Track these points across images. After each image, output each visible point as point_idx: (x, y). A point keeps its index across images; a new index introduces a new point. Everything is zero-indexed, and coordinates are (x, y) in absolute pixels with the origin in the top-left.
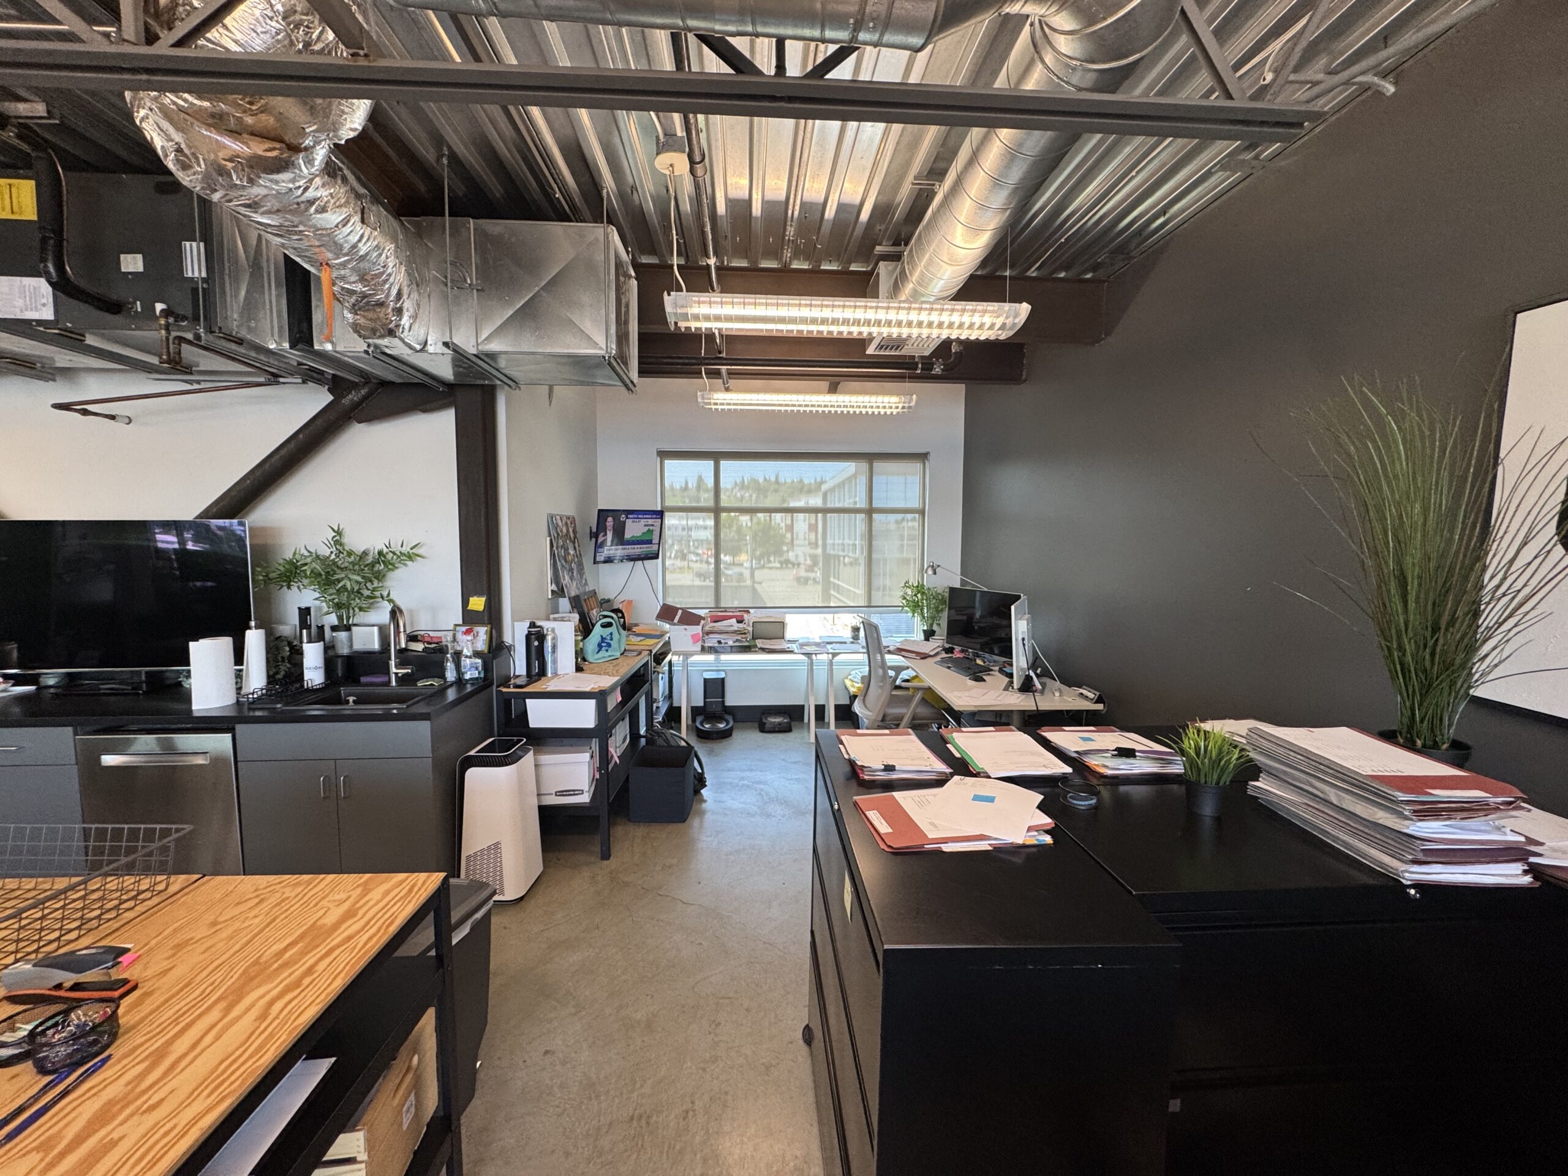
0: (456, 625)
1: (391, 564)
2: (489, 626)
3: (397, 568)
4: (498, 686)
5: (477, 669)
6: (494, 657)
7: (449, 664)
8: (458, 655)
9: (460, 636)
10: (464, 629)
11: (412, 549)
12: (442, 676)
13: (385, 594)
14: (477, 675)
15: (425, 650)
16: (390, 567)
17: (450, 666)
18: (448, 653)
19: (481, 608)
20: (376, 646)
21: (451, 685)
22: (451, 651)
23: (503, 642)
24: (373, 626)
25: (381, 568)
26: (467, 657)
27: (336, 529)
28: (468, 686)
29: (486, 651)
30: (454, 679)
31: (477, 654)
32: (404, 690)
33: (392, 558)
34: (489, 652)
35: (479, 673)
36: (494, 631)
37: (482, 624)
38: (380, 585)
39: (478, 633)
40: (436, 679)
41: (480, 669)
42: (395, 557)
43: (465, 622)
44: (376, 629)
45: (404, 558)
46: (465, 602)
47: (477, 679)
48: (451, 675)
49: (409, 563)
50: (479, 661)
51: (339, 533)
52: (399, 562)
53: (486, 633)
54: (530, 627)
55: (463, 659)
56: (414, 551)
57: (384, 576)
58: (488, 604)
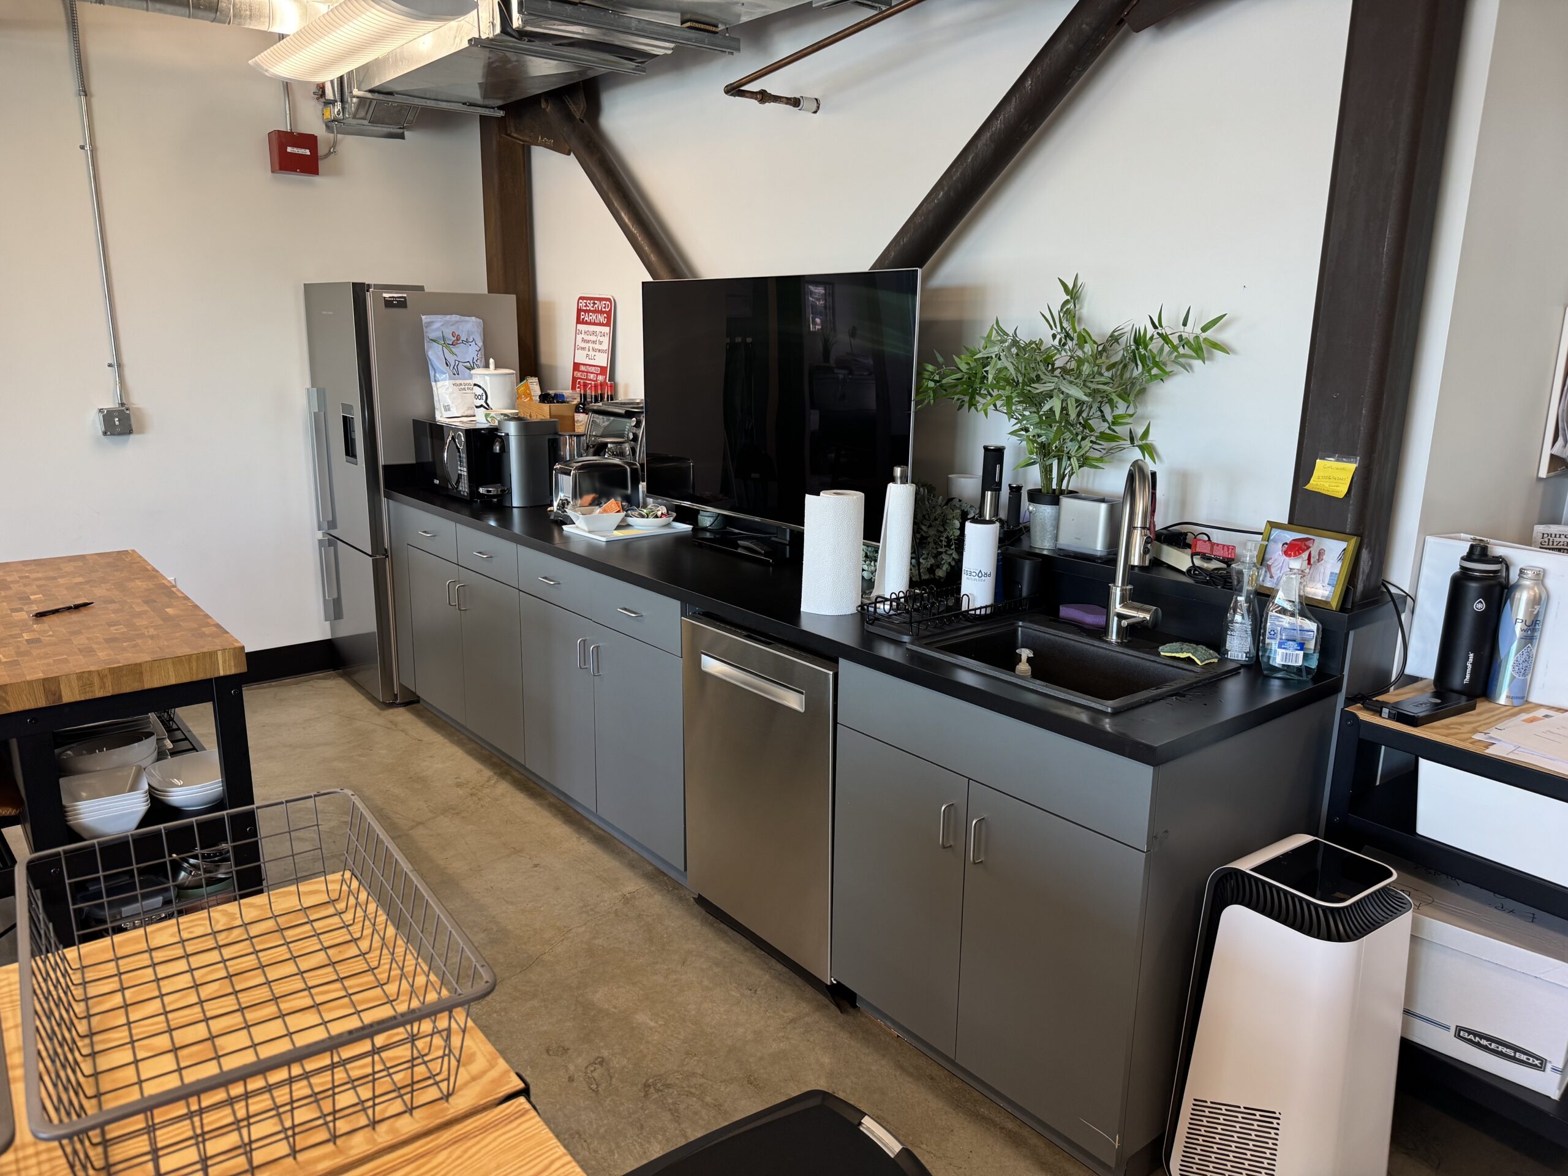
0: (1273, 525)
1: (1156, 364)
2: (1354, 541)
3: (1169, 374)
4: (1350, 700)
5: (1302, 646)
6: (1353, 624)
7: (1238, 618)
8: (1263, 598)
9: (1276, 554)
10: (1290, 536)
11: (1204, 330)
12: (1217, 644)
13: (1139, 431)
14: (1300, 663)
15: (1193, 571)
16: (1155, 371)
17: (1240, 621)
18: (1240, 591)
19: (1340, 489)
20: (1098, 546)
21: (1234, 672)
22: (1247, 587)
23: (1385, 583)
24: (1103, 501)
25: (1136, 373)
26: (1283, 611)
27: (1070, 286)
28: (1276, 684)
29: (1334, 605)
30: (1242, 657)
31: (1309, 608)
32: (1133, 657)
33: (1162, 350)
34: (1343, 608)
35: (1306, 657)
36: (1365, 554)
37: (1337, 532)
38: (1131, 411)
39: (1321, 553)
40: (1202, 649)
41: (1311, 645)
42: (1167, 348)
43: (1294, 521)
44: (1103, 507)
45: (1187, 351)
46: (1303, 470)
47: (1299, 670)
48: (1238, 646)
49: (1197, 363)
50: (1312, 626)
51: (1073, 293)
52: (1175, 362)
53: (1341, 558)
54: (1469, 557)
55: (1272, 613)
56: (1209, 334)
57: (1143, 391)
58: (1362, 482)
